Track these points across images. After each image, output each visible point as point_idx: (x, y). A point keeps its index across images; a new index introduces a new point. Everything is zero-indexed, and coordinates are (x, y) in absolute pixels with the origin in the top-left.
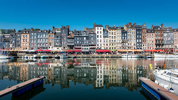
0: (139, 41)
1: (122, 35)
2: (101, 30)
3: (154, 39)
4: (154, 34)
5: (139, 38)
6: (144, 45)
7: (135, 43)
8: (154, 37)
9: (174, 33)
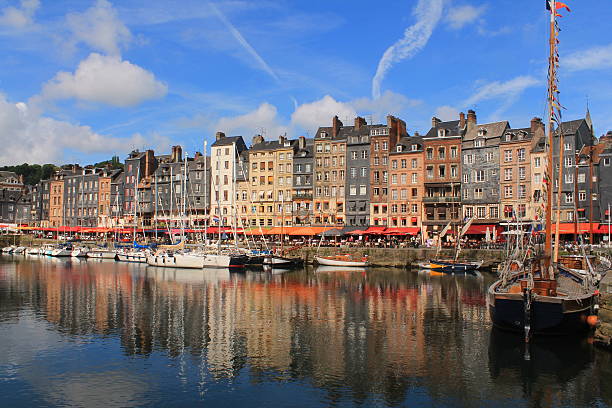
0: (358, 191)
1: (295, 170)
2: (227, 158)
3: (417, 182)
4: (420, 158)
5: (358, 181)
6: (376, 208)
7: (343, 200)
8: (421, 174)
9: (503, 148)
